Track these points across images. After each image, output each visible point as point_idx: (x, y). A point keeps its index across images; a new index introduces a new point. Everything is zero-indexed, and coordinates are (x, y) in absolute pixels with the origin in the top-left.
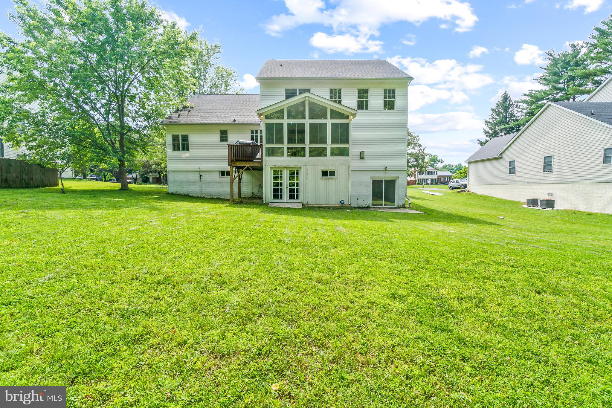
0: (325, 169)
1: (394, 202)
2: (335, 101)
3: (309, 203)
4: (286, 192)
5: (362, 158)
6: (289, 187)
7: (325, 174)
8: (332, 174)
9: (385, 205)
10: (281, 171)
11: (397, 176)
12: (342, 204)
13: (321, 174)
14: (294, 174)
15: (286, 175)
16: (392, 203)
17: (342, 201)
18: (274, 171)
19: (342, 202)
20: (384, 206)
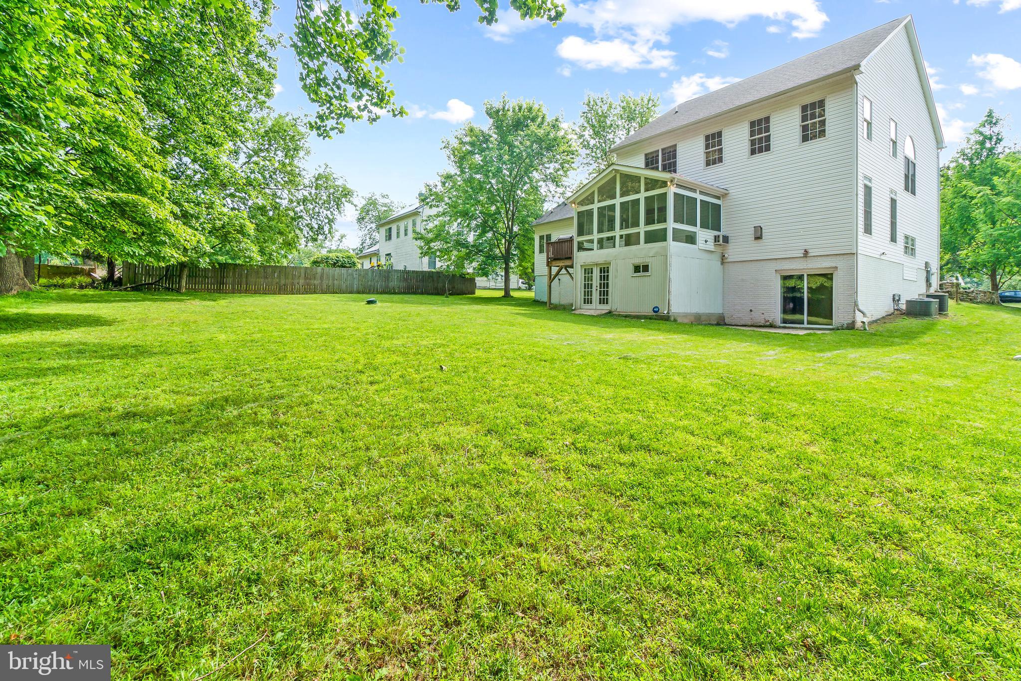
0: (638, 261)
1: (830, 316)
2: (652, 169)
3: (618, 310)
4: (596, 296)
5: (758, 238)
6: (599, 289)
7: (637, 269)
8: (646, 268)
9: (809, 323)
10: (592, 269)
11: (834, 265)
12: (655, 312)
13: (632, 268)
14: (605, 272)
15: (596, 274)
16: (825, 321)
17: (657, 307)
18: (585, 270)
19: (656, 310)
20: (805, 325)
